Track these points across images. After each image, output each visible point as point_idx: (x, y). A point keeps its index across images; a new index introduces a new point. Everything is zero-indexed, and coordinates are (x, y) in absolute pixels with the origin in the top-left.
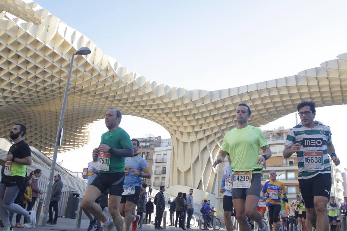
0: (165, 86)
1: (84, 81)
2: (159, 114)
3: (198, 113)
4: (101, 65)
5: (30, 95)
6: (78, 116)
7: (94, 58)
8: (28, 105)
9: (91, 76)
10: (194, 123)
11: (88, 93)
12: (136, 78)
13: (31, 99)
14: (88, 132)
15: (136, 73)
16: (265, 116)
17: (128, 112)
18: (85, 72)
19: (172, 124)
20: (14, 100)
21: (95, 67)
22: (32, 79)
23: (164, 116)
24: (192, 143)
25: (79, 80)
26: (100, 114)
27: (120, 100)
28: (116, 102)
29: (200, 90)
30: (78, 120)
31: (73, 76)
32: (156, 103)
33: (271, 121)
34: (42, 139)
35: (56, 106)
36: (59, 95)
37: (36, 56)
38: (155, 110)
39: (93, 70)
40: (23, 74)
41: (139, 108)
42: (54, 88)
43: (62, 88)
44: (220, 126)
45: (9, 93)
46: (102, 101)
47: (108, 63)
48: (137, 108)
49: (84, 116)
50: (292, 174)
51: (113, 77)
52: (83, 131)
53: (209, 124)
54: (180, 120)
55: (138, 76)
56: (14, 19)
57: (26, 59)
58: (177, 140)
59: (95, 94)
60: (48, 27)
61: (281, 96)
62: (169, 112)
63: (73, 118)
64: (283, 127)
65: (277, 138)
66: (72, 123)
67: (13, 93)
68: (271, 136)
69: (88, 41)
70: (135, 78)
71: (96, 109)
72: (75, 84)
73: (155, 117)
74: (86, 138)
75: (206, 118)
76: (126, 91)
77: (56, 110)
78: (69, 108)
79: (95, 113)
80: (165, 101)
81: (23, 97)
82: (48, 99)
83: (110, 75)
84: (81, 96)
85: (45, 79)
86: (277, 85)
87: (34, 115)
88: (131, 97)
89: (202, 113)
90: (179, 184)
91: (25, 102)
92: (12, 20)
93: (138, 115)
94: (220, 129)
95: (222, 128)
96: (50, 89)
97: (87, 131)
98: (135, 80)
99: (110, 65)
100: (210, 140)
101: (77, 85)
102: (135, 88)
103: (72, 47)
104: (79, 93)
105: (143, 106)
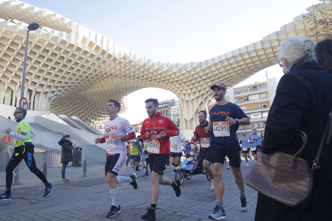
0: (166, 63)
1: (111, 68)
2: (167, 84)
3: (193, 79)
4: (120, 55)
5: (79, 83)
7: (114, 51)
9: (115, 64)
10: (191, 87)
11: (116, 76)
12: (146, 60)
15: (145, 57)
16: (241, 75)
18: (110, 61)
19: (176, 89)
20: (69, 88)
21: (116, 57)
22: (76, 71)
23: (170, 84)
24: (192, 100)
25: (107, 68)
27: (138, 78)
28: (136, 79)
29: (192, 63)
31: (103, 66)
32: (163, 76)
37: (74, 55)
38: (163, 81)
39: (115, 59)
40: (69, 69)
42: (93, 76)
43: (98, 75)
45: (64, 83)
46: (127, 80)
47: (125, 53)
48: (151, 81)
50: (266, 113)
51: (130, 62)
53: (202, 85)
54: (182, 86)
55: (147, 59)
56: (52, 31)
57: (68, 58)
58: (182, 100)
59: (121, 76)
60: (78, 33)
61: (251, 58)
62: (172, 81)
65: (253, 90)
67: (67, 83)
68: (249, 89)
69: (108, 39)
72: (106, 71)
73: (164, 86)
75: (199, 82)
76: (141, 71)
80: (169, 74)
81: (75, 84)
83: (127, 61)
85: (85, 71)
86: (247, 50)
88: (145, 75)
89: (196, 79)
90: (187, 129)
93: (153, 86)
96: (90, 77)
98: (145, 62)
100: (204, 97)
101: (108, 71)
102: (146, 67)
103: (97, 45)
104: (110, 77)
105: (155, 80)
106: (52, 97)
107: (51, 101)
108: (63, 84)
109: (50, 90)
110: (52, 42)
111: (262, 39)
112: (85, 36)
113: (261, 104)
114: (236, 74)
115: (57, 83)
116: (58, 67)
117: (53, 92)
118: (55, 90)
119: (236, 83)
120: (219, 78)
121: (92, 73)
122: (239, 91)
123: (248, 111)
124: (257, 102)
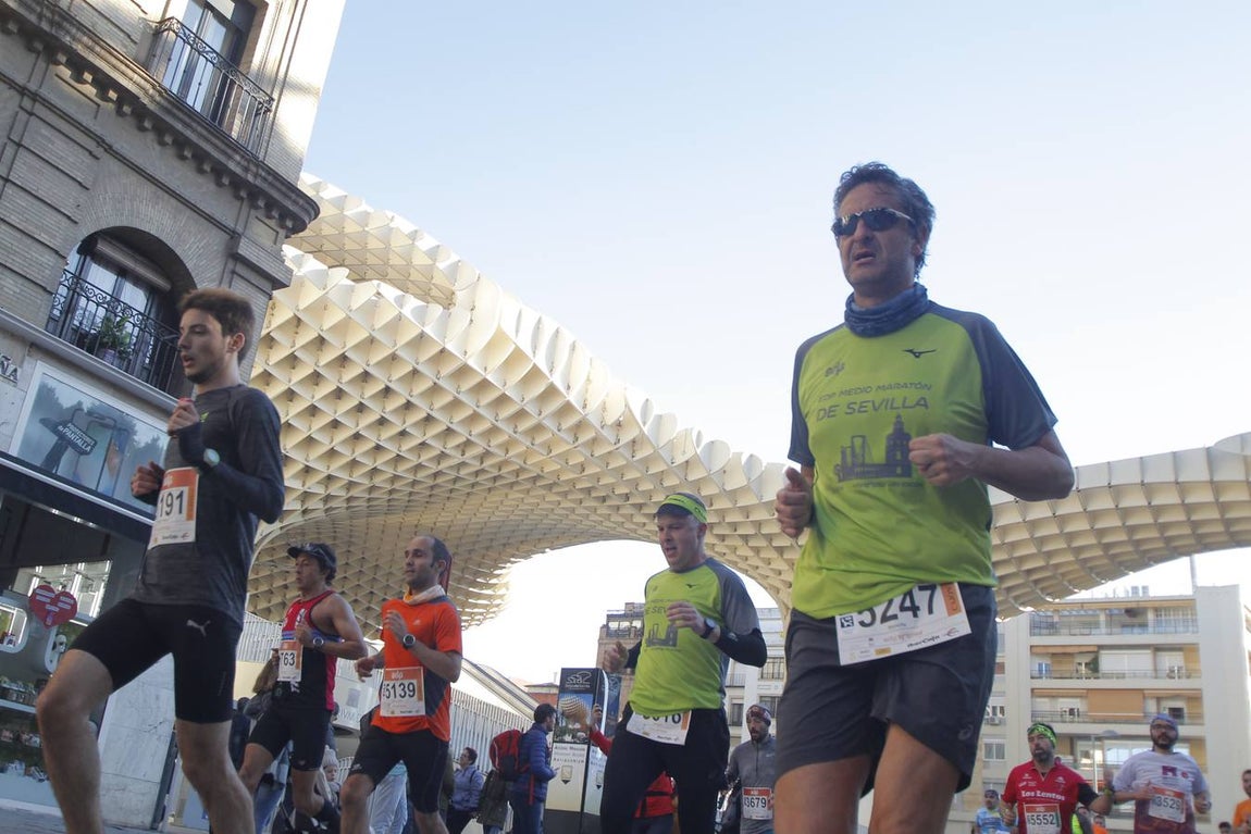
2: (757, 550)
7: (587, 392)
9: (574, 442)
12: (700, 448)
15: (699, 432)
16: (1096, 567)
18: (559, 430)
21: (588, 417)
23: (773, 555)
25: (538, 453)
31: (525, 441)
32: (752, 520)
34: (373, 601)
38: (745, 538)
39: (582, 425)
47: (626, 406)
51: (636, 443)
52: (494, 581)
55: (706, 440)
60: (473, 310)
61: (1156, 510)
62: (789, 544)
65: (1124, 626)
70: (698, 445)
74: (498, 602)
83: (626, 438)
86: (1143, 476)
92: (392, 301)
97: (503, 580)
98: (698, 450)
99: (631, 411)
101: (547, 472)
102: (694, 476)
110: (380, 336)
113: (1159, 699)
114: (1077, 560)
119: (1062, 592)
122: (1056, 620)
123: (1094, 722)
124: (1142, 690)
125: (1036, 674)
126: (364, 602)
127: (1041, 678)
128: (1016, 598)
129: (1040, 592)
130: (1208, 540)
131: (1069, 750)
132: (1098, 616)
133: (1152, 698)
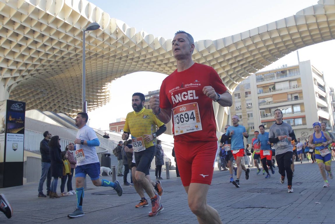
1: (97, 46)
3: (206, 61)
4: (111, 28)
5: (51, 66)
6: (97, 78)
7: (103, 23)
8: (51, 75)
9: (103, 41)
11: (103, 56)
12: (145, 37)
13: (53, 69)
14: (109, 91)
15: (143, 32)
16: (268, 58)
17: (142, 69)
18: (97, 37)
20: (37, 72)
21: (105, 31)
22: (50, 50)
25: (92, 46)
26: (116, 74)
27: (132, 59)
28: (129, 61)
29: (205, 41)
30: (97, 82)
31: (87, 42)
32: (166, 57)
33: (274, 61)
35: (76, 72)
36: (76, 62)
37: (49, 29)
38: (166, 64)
39: (104, 34)
40: (41, 47)
41: (151, 64)
42: (71, 56)
43: (79, 55)
44: (227, 72)
45: (31, 66)
46: (116, 62)
47: (117, 26)
49: (103, 77)
50: (297, 107)
51: (123, 38)
52: (103, 91)
55: (146, 34)
57: (41, 33)
59: (109, 56)
61: (282, 37)
63: (93, 81)
64: (286, 65)
65: (281, 76)
66: (93, 85)
67: (35, 66)
68: (275, 75)
70: (143, 37)
71: (112, 70)
72: (90, 50)
73: (167, 70)
74: (107, 97)
76: (137, 50)
77: (77, 75)
78: (87, 72)
79: (112, 74)
81: (45, 68)
82: (67, 67)
83: (120, 37)
84: (96, 60)
85: (62, 49)
86: (277, 27)
87: (58, 82)
88: (143, 55)
91: (47, 72)
93: (151, 70)
94: (228, 75)
95: (230, 73)
96: (68, 57)
97: (107, 90)
98: (144, 38)
99: (119, 28)
101: (92, 50)
102: (145, 46)
103: (81, 15)
104: (95, 58)
105: (155, 62)
106: (13, 86)
107: (10, 91)
108: (29, 68)
109: (11, 75)
110: (21, 11)
111: (295, 14)
112: (66, 3)
113: (291, 94)
114: (262, 56)
115: (22, 66)
116: (25, 45)
117: (15, 78)
118: (18, 75)
119: (261, 67)
120: (239, 61)
121: (71, 52)
122: (263, 77)
123: (275, 103)
124: (287, 93)
125: (259, 93)
126: (66, 103)
127: (260, 93)
128: (247, 70)
129: (254, 68)
130: (298, 45)
131: (269, 112)
132: (274, 74)
133: (290, 94)
